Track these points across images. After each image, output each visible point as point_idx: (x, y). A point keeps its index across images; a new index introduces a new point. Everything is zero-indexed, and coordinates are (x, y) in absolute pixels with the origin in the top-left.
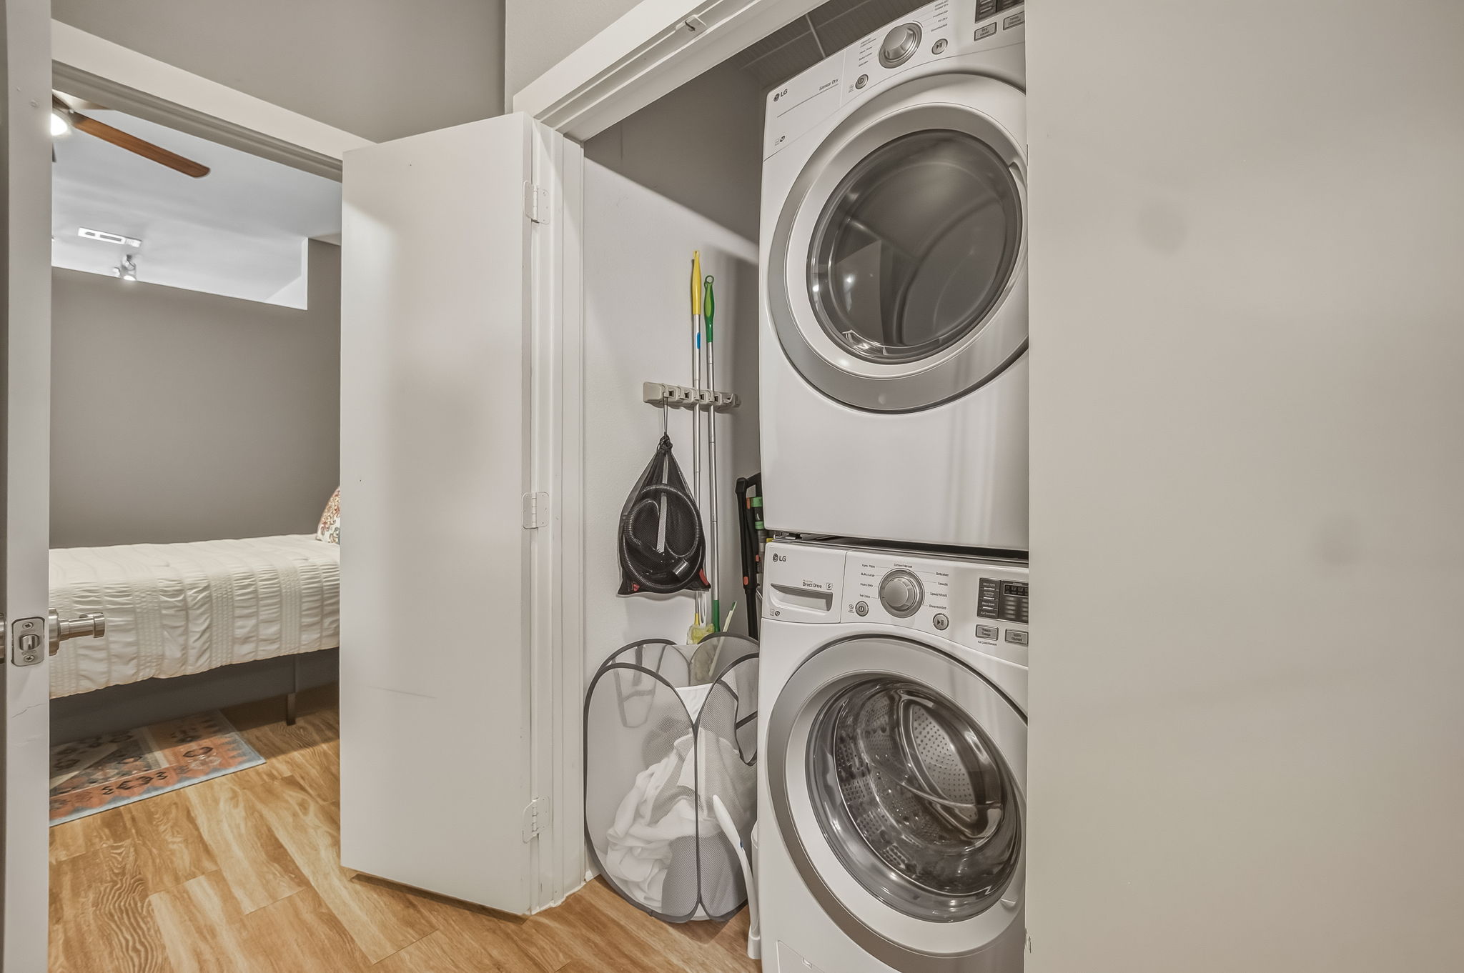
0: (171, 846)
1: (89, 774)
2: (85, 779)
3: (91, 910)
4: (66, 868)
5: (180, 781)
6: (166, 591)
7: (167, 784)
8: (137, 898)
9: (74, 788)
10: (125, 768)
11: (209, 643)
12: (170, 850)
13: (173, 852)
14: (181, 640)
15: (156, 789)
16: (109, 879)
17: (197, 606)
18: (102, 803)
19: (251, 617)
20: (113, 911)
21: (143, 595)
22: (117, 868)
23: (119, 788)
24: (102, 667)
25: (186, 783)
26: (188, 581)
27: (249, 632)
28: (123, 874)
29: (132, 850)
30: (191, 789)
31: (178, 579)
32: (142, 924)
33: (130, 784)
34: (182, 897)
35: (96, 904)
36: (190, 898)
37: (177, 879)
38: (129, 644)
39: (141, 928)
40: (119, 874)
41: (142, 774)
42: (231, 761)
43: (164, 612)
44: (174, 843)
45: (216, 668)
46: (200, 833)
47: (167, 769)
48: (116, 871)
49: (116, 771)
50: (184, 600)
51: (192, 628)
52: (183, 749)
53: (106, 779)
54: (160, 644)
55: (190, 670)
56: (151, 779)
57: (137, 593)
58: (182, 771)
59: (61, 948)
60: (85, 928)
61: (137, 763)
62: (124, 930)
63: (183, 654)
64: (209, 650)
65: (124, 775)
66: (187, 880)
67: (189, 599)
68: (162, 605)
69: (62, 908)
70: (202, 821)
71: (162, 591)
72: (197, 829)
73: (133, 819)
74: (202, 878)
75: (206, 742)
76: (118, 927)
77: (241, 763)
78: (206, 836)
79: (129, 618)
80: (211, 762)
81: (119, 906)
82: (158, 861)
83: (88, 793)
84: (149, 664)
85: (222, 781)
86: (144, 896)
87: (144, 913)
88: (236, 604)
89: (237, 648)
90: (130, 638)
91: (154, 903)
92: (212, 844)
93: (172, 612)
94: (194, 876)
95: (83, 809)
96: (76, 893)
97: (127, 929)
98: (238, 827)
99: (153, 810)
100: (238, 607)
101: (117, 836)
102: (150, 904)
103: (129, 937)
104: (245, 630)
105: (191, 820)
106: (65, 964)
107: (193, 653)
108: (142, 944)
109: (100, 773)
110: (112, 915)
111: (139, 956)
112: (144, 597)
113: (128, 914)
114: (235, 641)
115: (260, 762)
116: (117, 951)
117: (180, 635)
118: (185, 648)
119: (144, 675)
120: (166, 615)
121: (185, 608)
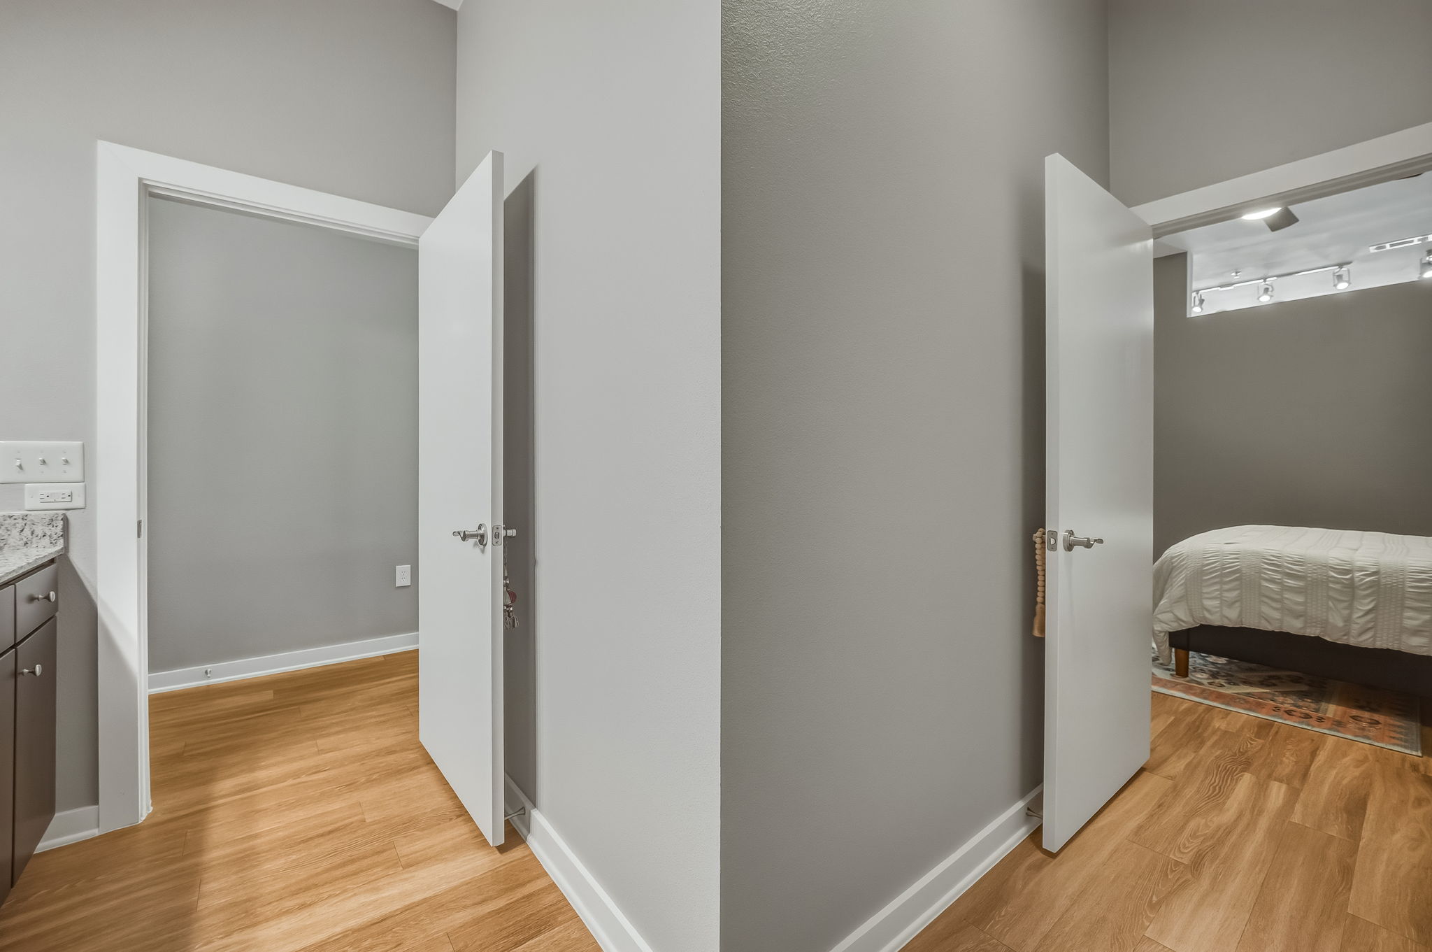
0: (1284, 759)
1: (1274, 695)
2: (1270, 696)
3: (1213, 758)
4: (1219, 733)
5: (1329, 729)
6: (1334, 568)
7: (1319, 727)
8: (1238, 770)
9: (1259, 698)
10: (1301, 703)
11: (1372, 624)
12: (1282, 761)
13: (1282, 762)
14: (1346, 612)
15: (1308, 725)
16: (1234, 751)
17: (1362, 588)
18: (1267, 714)
19: (1426, 611)
20: (1221, 766)
21: (1315, 568)
22: (1243, 749)
23: (1285, 711)
24: (1276, 615)
25: (1332, 733)
26: (1359, 564)
27: (1419, 626)
28: (1243, 754)
29: (1260, 747)
30: (1332, 738)
31: (1349, 560)
32: (1229, 781)
33: (1294, 713)
34: (1263, 785)
35: (1217, 757)
36: (1266, 789)
37: (1269, 776)
38: (1298, 603)
39: (1227, 781)
40: (1241, 752)
41: (1308, 712)
42: (1387, 739)
43: (1331, 585)
44: (1287, 758)
45: (1382, 650)
46: (1310, 766)
47: (1329, 718)
48: (1241, 750)
49: (1293, 702)
50: (1352, 579)
51: (1356, 604)
52: (1355, 712)
53: (1282, 703)
54: (1324, 610)
55: (1353, 641)
56: (1311, 717)
57: (1310, 565)
58: (1338, 724)
59: (1186, 762)
60: (1203, 763)
61: (1311, 704)
62: (1218, 776)
63: (1346, 625)
64: (1373, 630)
65: (1295, 706)
66: (1275, 780)
67: (1357, 579)
68: (1330, 579)
69: (1201, 748)
70: (1321, 757)
71: (1331, 567)
72: (1312, 762)
73: (1277, 732)
74: (1284, 787)
75: (1376, 717)
76: (1217, 773)
77: (1394, 744)
78: (1313, 768)
79: (1301, 584)
80: (1369, 731)
81: (1226, 767)
82: (1268, 761)
83: (1265, 704)
84: (1314, 624)
85: (1363, 746)
86: (1244, 770)
87: (1235, 778)
88: (1407, 596)
89: (1404, 637)
90: (1300, 599)
91: (1244, 777)
92: (1312, 776)
93: (1338, 586)
94: (1281, 781)
95: (1254, 711)
96: (1213, 746)
97: (1220, 777)
98: (1343, 778)
99: (1294, 734)
100: (1408, 598)
101: (1258, 735)
102: (1242, 776)
103: (1217, 781)
104: (1416, 623)
105: (1314, 754)
106: (1182, 770)
107: (1355, 628)
108: (1220, 788)
109: (1282, 698)
110: (1219, 767)
111: (1213, 792)
112: (1315, 569)
113: (1226, 773)
114: (1404, 630)
115: (1414, 753)
116: (1207, 781)
117: (1345, 608)
118: (1348, 620)
119: (1312, 632)
120: (1332, 588)
121: (1351, 587)
